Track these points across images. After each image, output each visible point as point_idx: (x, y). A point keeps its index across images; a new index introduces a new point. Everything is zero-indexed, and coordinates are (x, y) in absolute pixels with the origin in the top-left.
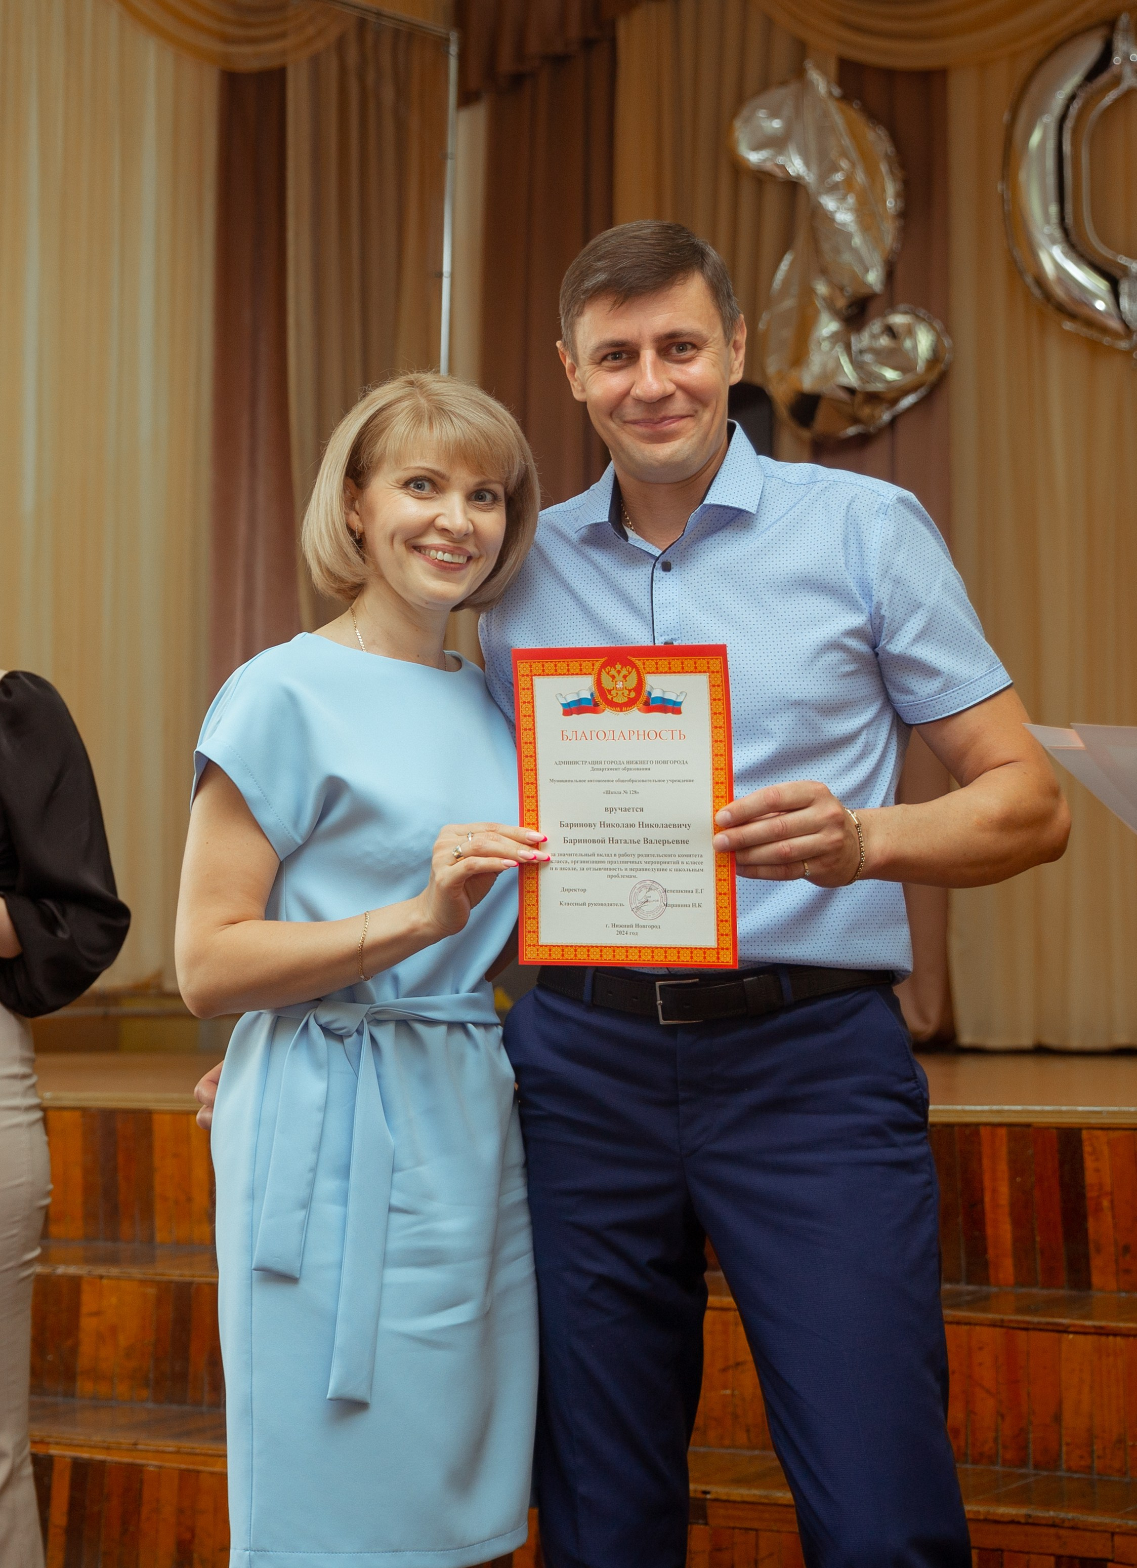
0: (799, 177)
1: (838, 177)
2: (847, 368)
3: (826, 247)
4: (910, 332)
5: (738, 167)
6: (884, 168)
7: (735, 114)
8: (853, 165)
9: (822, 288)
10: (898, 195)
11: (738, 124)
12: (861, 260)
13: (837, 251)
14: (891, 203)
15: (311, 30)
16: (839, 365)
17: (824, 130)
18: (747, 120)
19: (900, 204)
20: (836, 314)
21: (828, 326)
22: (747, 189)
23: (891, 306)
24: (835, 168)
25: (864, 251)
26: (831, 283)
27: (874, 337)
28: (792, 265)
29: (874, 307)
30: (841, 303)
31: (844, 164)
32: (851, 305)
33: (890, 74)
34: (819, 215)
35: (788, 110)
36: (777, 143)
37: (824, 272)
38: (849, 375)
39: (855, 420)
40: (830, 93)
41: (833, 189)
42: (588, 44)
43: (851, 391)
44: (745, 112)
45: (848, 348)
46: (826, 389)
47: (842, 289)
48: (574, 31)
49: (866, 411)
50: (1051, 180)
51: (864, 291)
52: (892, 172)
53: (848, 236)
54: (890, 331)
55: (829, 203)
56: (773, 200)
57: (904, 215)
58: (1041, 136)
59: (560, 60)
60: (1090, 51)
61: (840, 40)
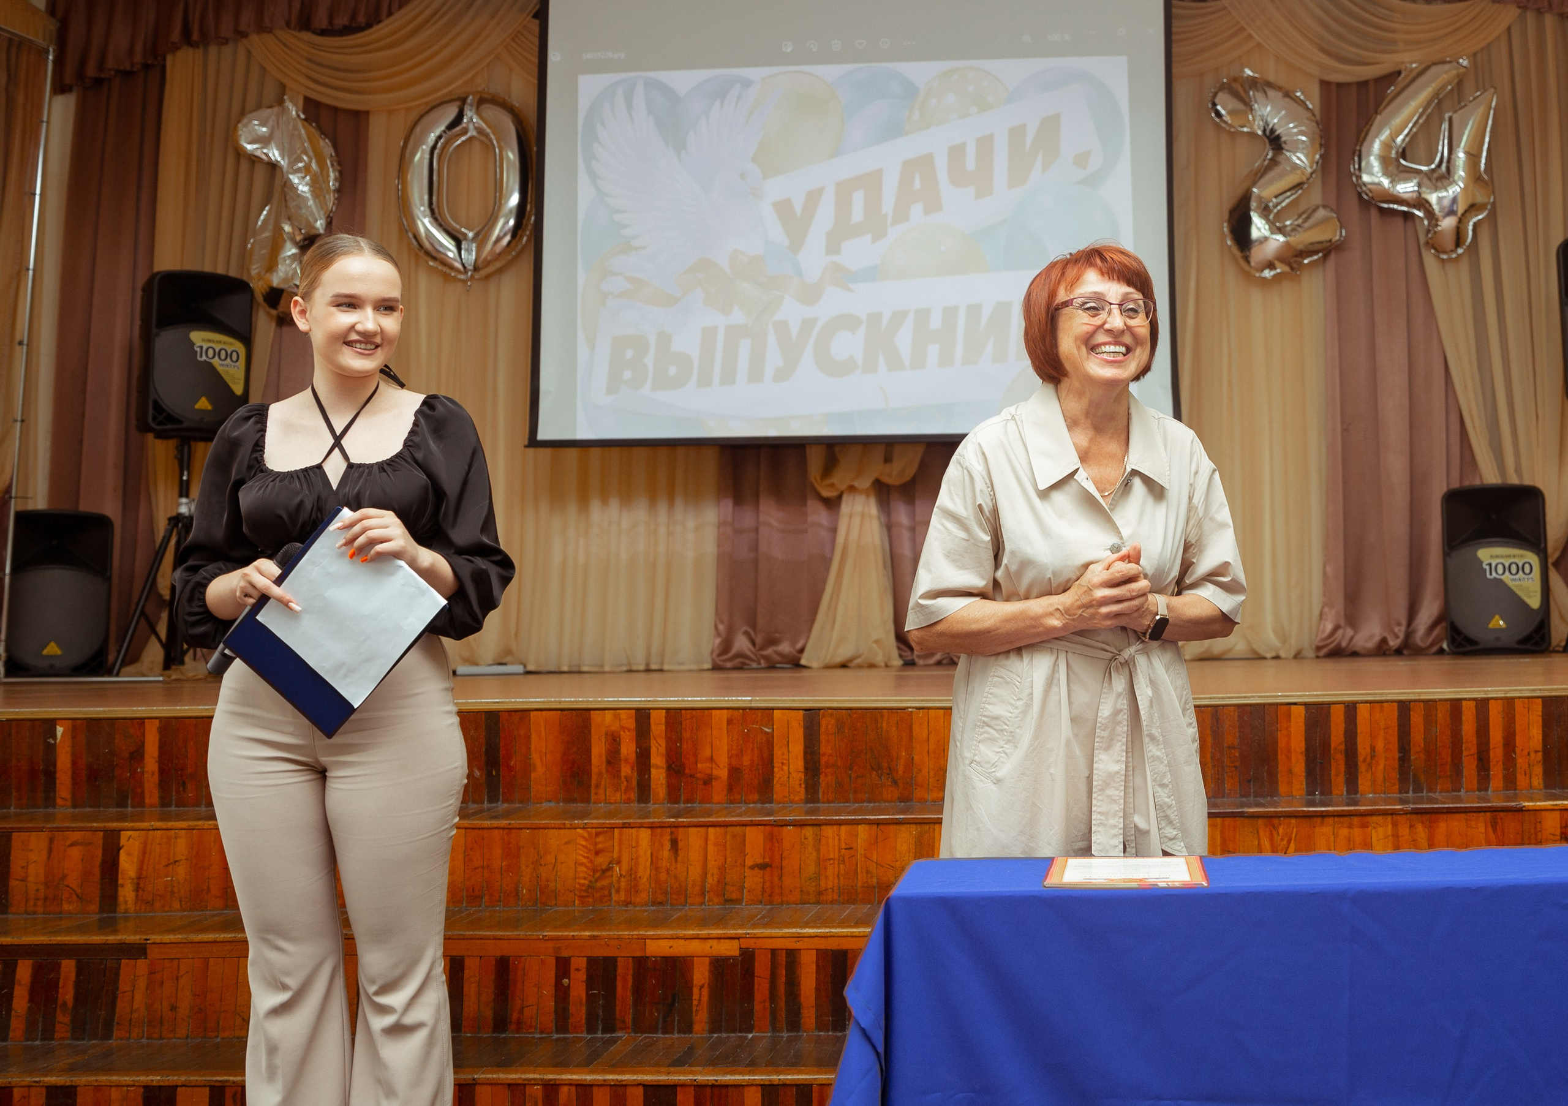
0: (277, 161)
1: (301, 165)
3: (292, 204)
5: (240, 152)
6: (328, 162)
7: (239, 122)
8: (310, 159)
9: (287, 228)
10: (336, 179)
11: (240, 125)
12: (312, 213)
13: (299, 207)
14: (332, 184)
17: (293, 136)
18: (246, 126)
19: (337, 184)
20: (296, 244)
21: (291, 250)
22: (244, 165)
24: (301, 161)
25: (314, 209)
26: (292, 225)
28: (269, 212)
30: (298, 238)
31: (305, 158)
32: (304, 240)
33: (336, 110)
34: (287, 185)
35: (271, 122)
36: (264, 141)
37: (290, 219)
40: (298, 116)
41: (298, 170)
42: (146, 67)
44: (246, 120)
47: (300, 230)
48: (138, 58)
50: (426, 181)
51: (313, 232)
52: (332, 165)
53: (306, 199)
55: (295, 179)
56: (260, 173)
57: (338, 191)
58: (421, 156)
59: (128, 74)
60: (451, 113)
61: (307, 87)
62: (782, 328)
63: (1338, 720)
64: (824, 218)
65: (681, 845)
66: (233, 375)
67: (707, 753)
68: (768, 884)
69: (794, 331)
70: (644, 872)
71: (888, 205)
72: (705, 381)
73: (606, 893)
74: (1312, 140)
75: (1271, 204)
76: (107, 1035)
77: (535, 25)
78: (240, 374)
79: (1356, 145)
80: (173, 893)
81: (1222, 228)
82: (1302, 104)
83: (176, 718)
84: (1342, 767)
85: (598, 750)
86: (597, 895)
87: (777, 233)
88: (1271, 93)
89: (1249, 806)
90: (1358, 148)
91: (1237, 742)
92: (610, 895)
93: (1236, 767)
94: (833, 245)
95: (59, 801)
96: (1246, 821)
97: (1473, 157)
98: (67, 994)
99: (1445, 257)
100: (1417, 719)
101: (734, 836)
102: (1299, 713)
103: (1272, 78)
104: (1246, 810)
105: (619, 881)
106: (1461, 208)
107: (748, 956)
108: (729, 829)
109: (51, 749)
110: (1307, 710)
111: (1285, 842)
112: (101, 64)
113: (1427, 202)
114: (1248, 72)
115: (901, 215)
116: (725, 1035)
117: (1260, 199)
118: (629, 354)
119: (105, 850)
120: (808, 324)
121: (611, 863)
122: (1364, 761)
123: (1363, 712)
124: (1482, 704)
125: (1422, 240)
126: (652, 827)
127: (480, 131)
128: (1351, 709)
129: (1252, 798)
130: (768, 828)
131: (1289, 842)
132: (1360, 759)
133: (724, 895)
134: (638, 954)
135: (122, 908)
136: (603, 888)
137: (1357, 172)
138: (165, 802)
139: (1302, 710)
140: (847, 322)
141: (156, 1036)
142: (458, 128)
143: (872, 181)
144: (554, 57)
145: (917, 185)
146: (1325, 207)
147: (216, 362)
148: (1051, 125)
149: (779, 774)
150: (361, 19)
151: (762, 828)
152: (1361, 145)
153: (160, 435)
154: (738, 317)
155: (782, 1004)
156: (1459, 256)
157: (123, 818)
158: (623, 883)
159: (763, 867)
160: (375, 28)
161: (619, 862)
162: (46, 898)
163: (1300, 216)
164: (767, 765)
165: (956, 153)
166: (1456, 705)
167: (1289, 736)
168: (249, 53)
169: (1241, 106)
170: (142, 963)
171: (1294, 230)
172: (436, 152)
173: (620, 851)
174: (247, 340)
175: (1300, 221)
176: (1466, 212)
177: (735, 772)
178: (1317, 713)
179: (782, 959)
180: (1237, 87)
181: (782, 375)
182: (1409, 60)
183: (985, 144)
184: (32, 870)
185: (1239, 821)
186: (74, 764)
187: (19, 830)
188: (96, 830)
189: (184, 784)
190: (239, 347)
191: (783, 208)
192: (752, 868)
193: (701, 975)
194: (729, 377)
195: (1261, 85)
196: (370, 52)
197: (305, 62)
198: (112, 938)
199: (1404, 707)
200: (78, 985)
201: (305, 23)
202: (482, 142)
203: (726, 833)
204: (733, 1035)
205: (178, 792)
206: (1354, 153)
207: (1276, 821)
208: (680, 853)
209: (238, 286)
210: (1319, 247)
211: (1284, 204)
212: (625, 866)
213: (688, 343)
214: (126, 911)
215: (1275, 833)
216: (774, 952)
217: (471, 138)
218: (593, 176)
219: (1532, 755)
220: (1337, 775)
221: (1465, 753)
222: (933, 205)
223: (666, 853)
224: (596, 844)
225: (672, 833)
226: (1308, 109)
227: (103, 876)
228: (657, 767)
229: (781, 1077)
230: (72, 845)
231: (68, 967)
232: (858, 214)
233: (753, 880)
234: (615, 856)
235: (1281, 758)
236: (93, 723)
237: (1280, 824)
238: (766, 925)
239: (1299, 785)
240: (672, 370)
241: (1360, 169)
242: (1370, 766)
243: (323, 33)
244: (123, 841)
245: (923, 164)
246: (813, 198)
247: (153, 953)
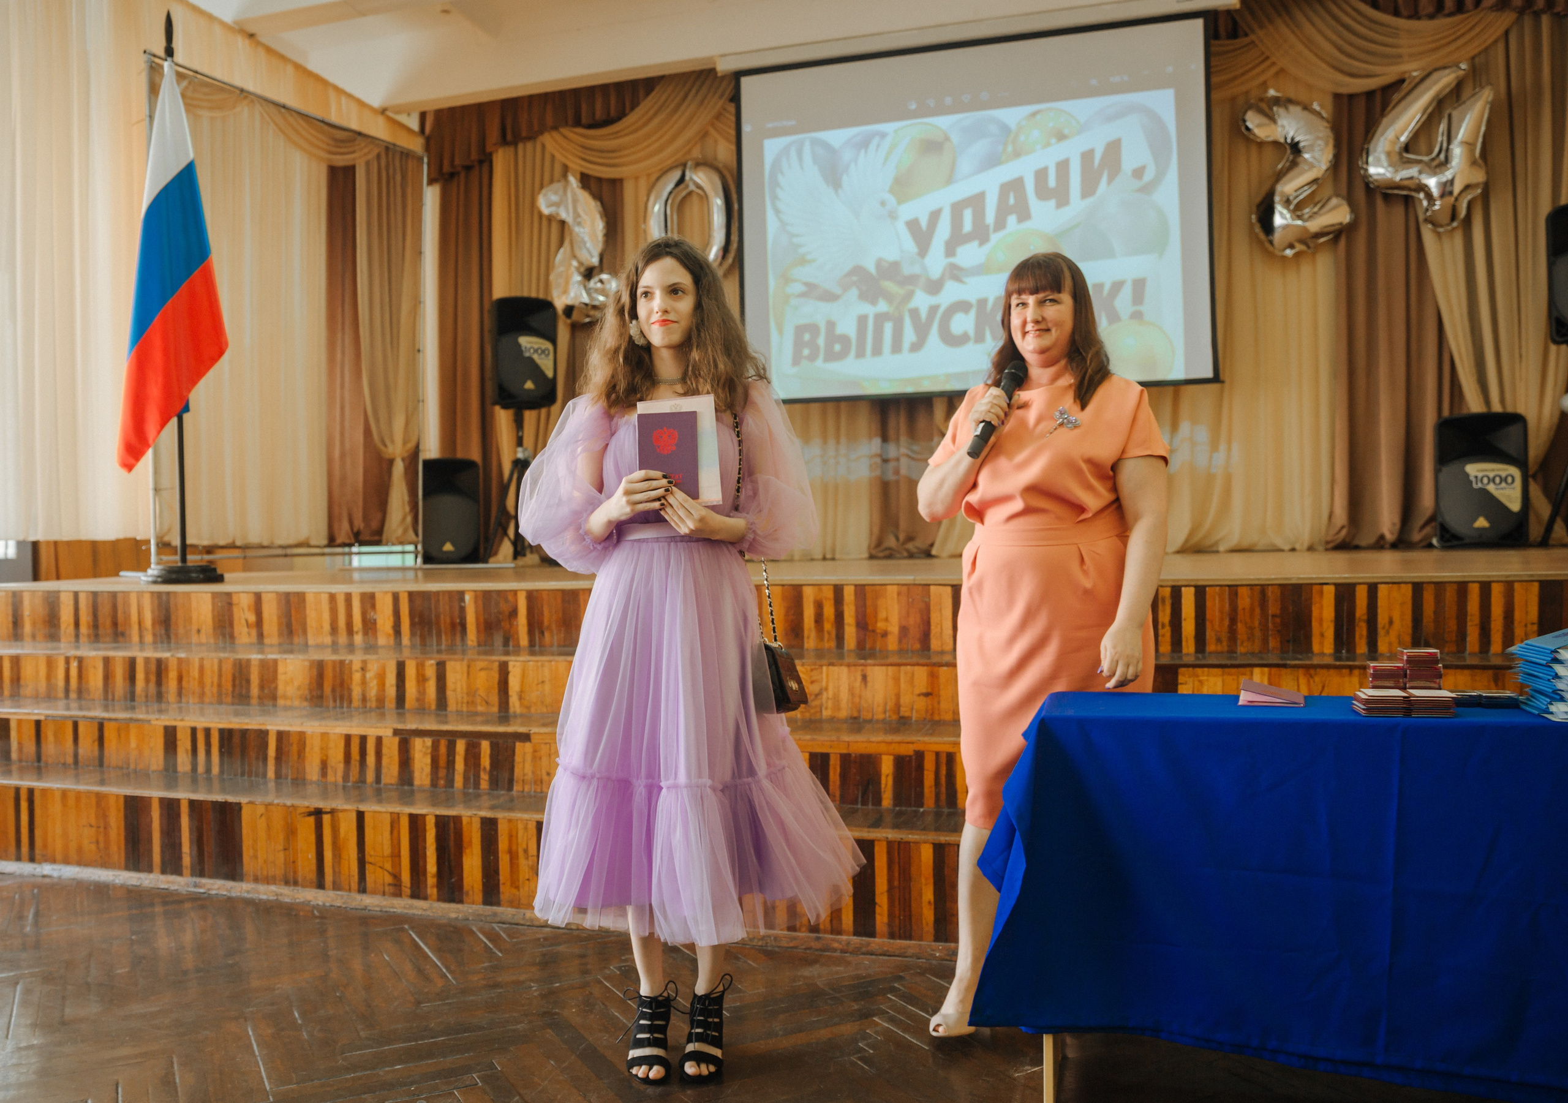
0: (565, 219)
2: (585, 295)
3: (577, 247)
4: (609, 282)
5: (541, 215)
6: (598, 217)
7: (539, 193)
9: (574, 263)
10: (604, 227)
11: (540, 196)
12: (590, 253)
13: (580, 248)
14: (601, 230)
15: (366, 150)
16: (581, 294)
17: (575, 201)
18: (545, 195)
19: (604, 230)
20: (580, 273)
21: (577, 278)
22: (545, 223)
23: (601, 271)
25: (591, 249)
26: (578, 261)
27: (596, 283)
28: (563, 254)
29: (595, 272)
30: (582, 269)
32: (586, 270)
33: (600, 180)
34: (573, 234)
35: (561, 192)
36: (557, 205)
37: (574, 257)
38: (585, 299)
39: (588, 316)
40: (578, 186)
41: (579, 224)
42: (481, 162)
43: (586, 305)
44: (544, 191)
45: (585, 287)
46: (576, 303)
47: (582, 264)
48: (474, 156)
49: (592, 313)
50: (662, 224)
51: (591, 265)
52: (601, 219)
53: (585, 243)
54: (601, 281)
55: (577, 229)
56: (554, 227)
57: (606, 235)
58: (657, 208)
59: (468, 168)
60: (676, 175)
61: (582, 166)
62: (915, 313)
63: (1362, 595)
64: (944, 230)
65: (869, 679)
66: (546, 365)
67: (882, 614)
68: (930, 707)
69: (924, 314)
70: (844, 696)
71: (990, 217)
72: (861, 354)
73: (819, 710)
74: (1327, 144)
75: (1291, 198)
76: (510, 788)
77: (732, 108)
78: (550, 364)
79: (1364, 144)
80: (542, 702)
81: (1250, 218)
82: (1318, 114)
83: (537, 591)
84: (1365, 633)
85: (809, 613)
86: (812, 711)
87: (910, 245)
88: (1292, 108)
89: (1289, 660)
90: (1366, 146)
91: (1278, 612)
92: (821, 711)
93: (1279, 631)
94: (950, 251)
95: (470, 643)
96: (1289, 671)
97: (1469, 145)
98: (486, 761)
99: (1441, 230)
100: (1429, 597)
101: (906, 673)
102: (1329, 592)
103: (1292, 95)
104: (1288, 662)
105: (827, 702)
106: (1457, 188)
107: (920, 755)
108: (903, 668)
109: (462, 610)
110: (1336, 589)
111: (1320, 688)
112: (452, 161)
113: (1426, 186)
114: (1272, 92)
115: (1000, 224)
116: (904, 808)
117: (1282, 194)
118: (807, 337)
119: (500, 674)
120: (933, 309)
121: (821, 690)
122: (1383, 628)
123: (1382, 590)
124: (1485, 587)
125: (1421, 217)
126: (849, 665)
127: (699, 187)
128: (1373, 589)
129: (1291, 654)
130: (929, 668)
131: (1323, 687)
132: (1380, 626)
133: (899, 713)
134: (845, 751)
135: (511, 710)
136: (816, 707)
137: (1365, 166)
138: (532, 644)
139: (1332, 588)
140: (962, 306)
141: (539, 790)
142: (682, 186)
143: (977, 201)
144: (746, 128)
145: (1012, 201)
146: (1337, 195)
147: (535, 357)
148: (1114, 148)
149: (934, 629)
150: (613, 113)
151: (925, 668)
152: (1369, 142)
153: (505, 407)
154: (883, 306)
155: (943, 789)
156: (1454, 229)
157: (507, 653)
158: (830, 704)
159: (927, 695)
160: (624, 120)
161: (826, 689)
162: (468, 703)
163: (1315, 205)
164: (927, 624)
165: (1041, 175)
166: (1462, 587)
167: (1321, 608)
168: (543, 146)
169: (1265, 120)
170: (528, 745)
171: (1310, 217)
172: (670, 202)
173: (827, 682)
174: (554, 341)
175: (1316, 209)
176: (1461, 192)
177: (904, 631)
178: (1345, 593)
179: (943, 759)
180: (1264, 106)
181: (916, 347)
182: (1413, 69)
183: (1063, 167)
184: (459, 685)
185: (1284, 671)
186: (477, 619)
187: (450, 660)
188: (495, 661)
189: (542, 633)
190: (548, 345)
191: (913, 225)
192: (919, 695)
193: (887, 767)
194: (877, 351)
195: (1284, 102)
196: (621, 136)
197: (579, 149)
198: (510, 729)
199: (1418, 588)
200: (492, 756)
201: (578, 123)
202: (698, 194)
203: (899, 671)
204: (909, 809)
205: (540, 639)
206: (1362, 150)
207: (1312, 672)
208: (869, 684)
209: (546, 306)
210: (1332, 229)
211: (1301, 197)
212: (831, 693)
213: (847, 327)
214: (515, 712)
215: (1311, 681)
216: (937, 754)
217: (690, 193)
218: (777, 211)
219: (1529, 626)
220: (1361, 638)
221: (1469, 624)
222: (1024, 215)
223: (858, 683)
224: (811, 677)
225: (862, 670)
226: (1323, 118)
227: (500, 691)
228: (849, 625)
229: (947, 838)
230: (481, 669)
231: (485, 746)
232: (968, 226)
233: (921, 704)
234: (824, 684)
235: (1315, 624)
236: (487, 595)
237: (1316, 674)
238: (932, 735)
239: (1328, 647)
240: (837, 347)
241: (1367, 163)
242: (1388, 633)
243: (590, 126)
244: (510, 668)
245: (1016, 185)
246: (935, 216)
247: (534, 739)
